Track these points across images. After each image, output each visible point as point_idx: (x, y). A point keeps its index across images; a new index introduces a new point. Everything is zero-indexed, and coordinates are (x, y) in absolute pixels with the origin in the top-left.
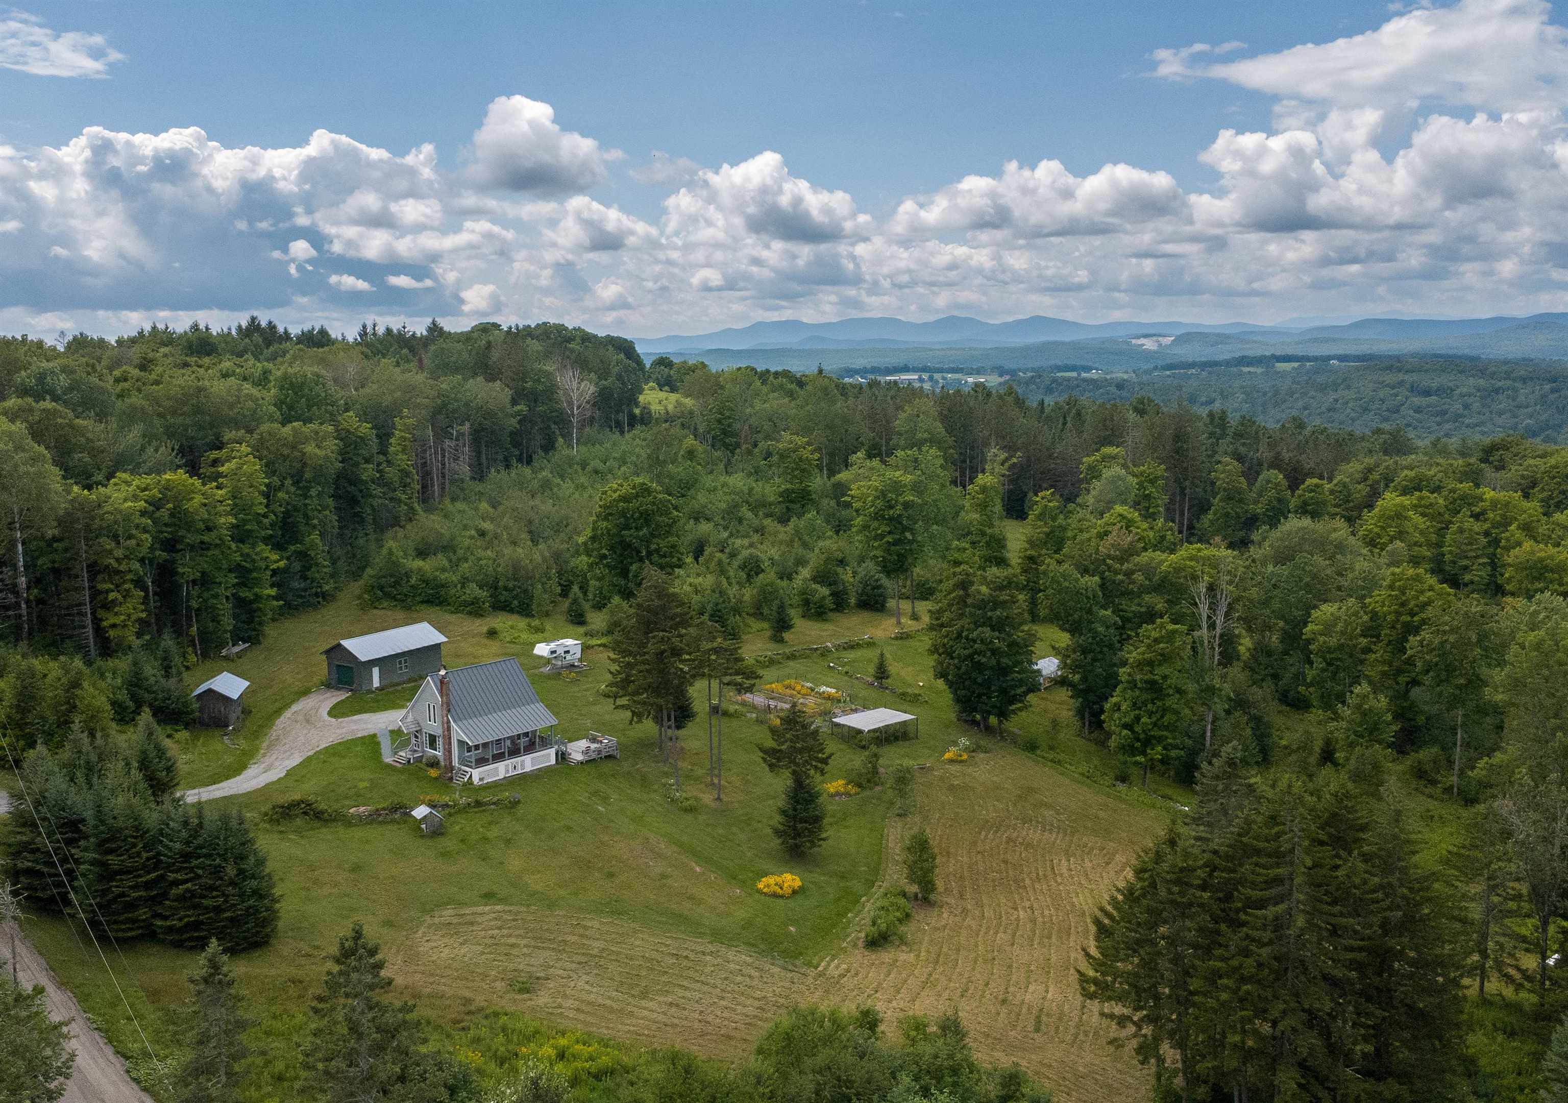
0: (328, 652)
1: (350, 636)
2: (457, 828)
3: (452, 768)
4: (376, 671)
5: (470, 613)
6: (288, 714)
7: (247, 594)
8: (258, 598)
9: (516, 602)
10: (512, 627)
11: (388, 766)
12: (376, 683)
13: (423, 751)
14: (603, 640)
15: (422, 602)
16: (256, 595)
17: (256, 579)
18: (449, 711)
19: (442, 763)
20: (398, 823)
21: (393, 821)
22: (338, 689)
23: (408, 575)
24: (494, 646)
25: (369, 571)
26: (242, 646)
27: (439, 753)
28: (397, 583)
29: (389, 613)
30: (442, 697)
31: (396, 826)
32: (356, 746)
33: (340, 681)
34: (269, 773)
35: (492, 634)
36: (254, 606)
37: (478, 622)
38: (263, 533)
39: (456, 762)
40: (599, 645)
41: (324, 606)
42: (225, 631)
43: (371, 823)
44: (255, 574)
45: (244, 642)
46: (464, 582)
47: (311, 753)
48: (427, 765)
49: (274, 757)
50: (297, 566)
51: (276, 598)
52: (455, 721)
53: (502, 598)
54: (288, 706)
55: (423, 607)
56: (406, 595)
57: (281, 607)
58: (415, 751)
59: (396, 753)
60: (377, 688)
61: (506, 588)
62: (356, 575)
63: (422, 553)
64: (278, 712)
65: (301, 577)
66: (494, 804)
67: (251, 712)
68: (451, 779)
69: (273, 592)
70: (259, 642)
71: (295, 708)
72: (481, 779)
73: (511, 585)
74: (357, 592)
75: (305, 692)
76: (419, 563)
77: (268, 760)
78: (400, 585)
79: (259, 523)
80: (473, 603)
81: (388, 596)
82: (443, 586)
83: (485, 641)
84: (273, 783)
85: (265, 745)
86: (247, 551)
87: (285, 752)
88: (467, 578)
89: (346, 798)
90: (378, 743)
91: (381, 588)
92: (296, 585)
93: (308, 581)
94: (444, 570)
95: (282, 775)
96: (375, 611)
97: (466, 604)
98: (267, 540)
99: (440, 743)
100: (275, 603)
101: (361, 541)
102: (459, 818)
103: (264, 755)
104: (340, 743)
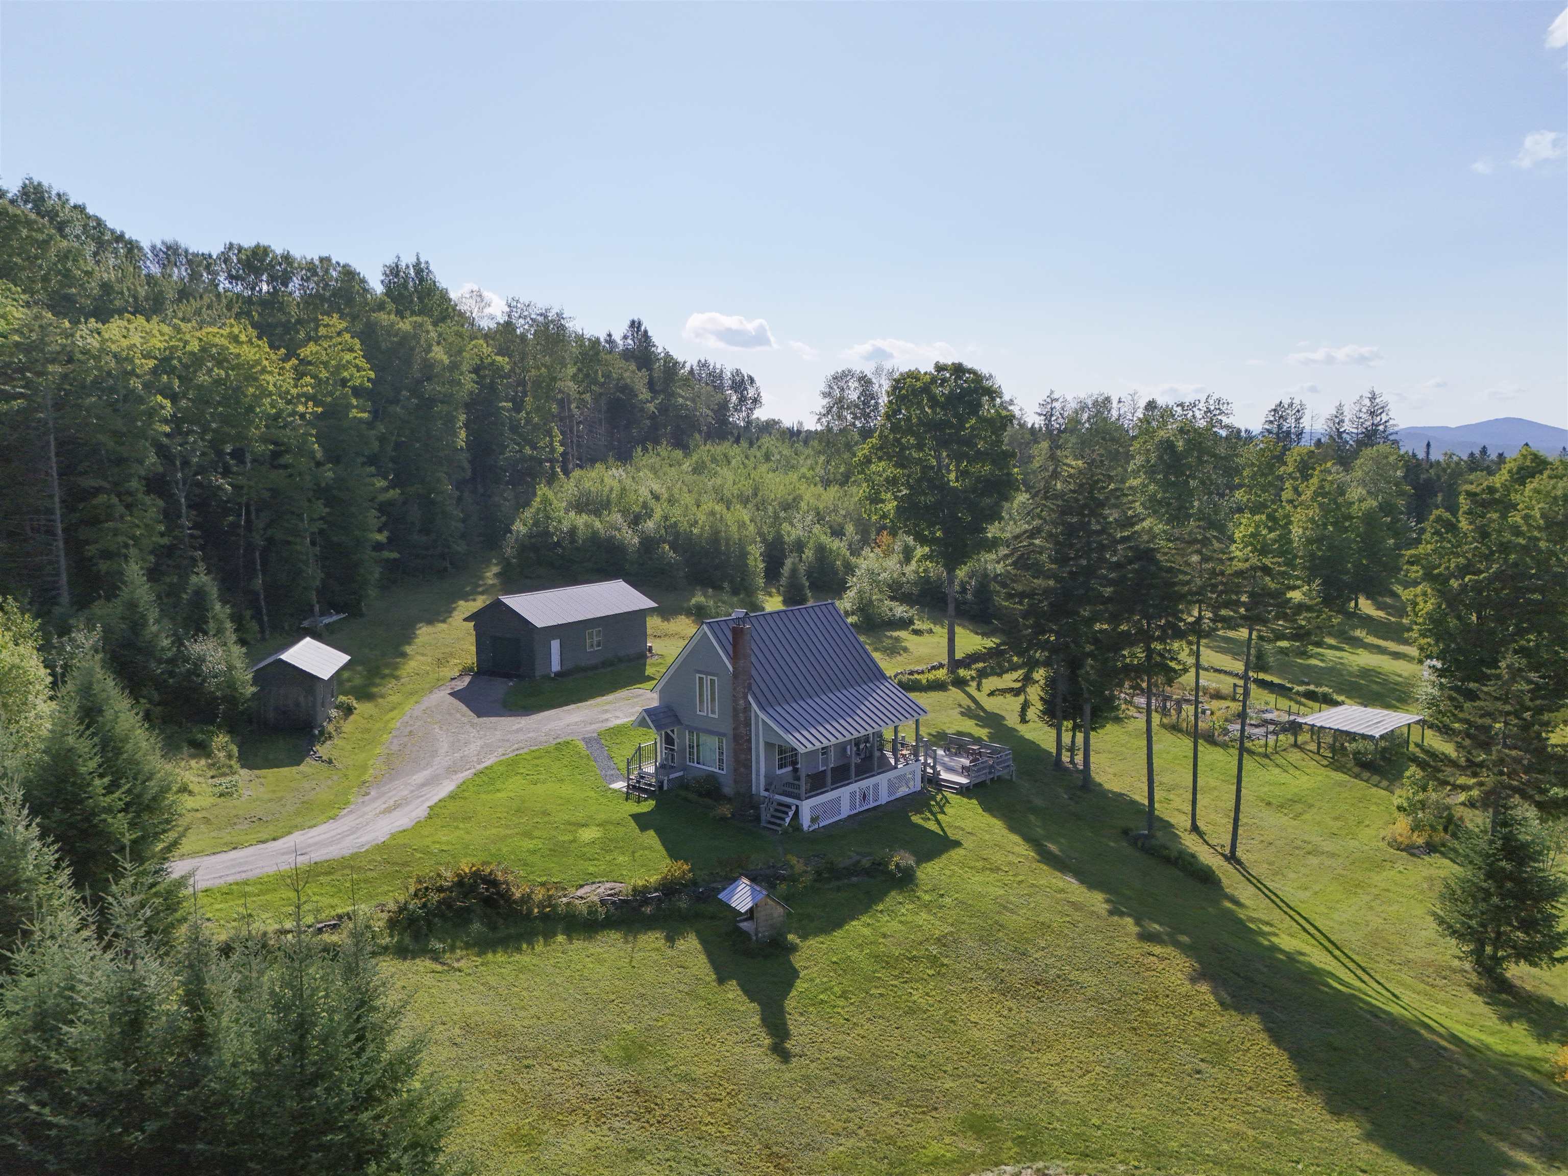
0: (477, 616)
1: (515, 591)
3: (751, 800)
4: (555, 645)
6: (416, 711)
8: (360, 544)
12: (556, 665)
13: (685, 768)
16: (356, 539)
18: (749, 687)
19: (728, 790)
22: (495, 675)
23: (571, 534)
26: (334, 617)
27: (722, 773)
33: (496, 664)
34: (397, 814)
39: (759, 787)
41: (453, 575)
42: (310, 588)
45: (337, 611)
47: (468, 775)
48: (700, 793)
52: (762, 708)
54: (413, 699)
60: (559, 674)
64: (399, 709)
66: (866, 871)
67: (351, 708)
68: (756, 820)
70: (361, 614)
71: (427, 702)
72: (814, 820)
75: (439, 681)
76: (584, 519)
80: (663, 572)
82: (620, 549)
85: (380, 760)
90: (587, 757)
95: (421, 816)
97: (653, 573)
99: (725, 751)
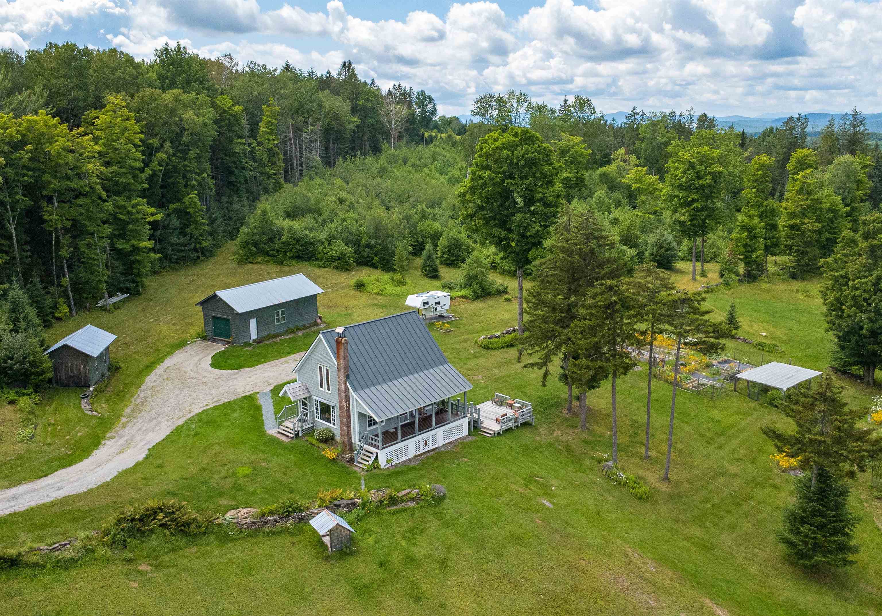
0: (203, 303)
1: (226, 286)
2: (371, 540)
3: (350, 447)
4: (253, 323)
5: (336, 268)
6: (160, 369)
7: (124, 246)
8: (136, 250)
9: (376, 258)
10: (378, 280)
11: (273, 440)
12: (254, 336)
13: (314, 422)
14: (463, 292)
15: (293, 258)
16: (133, 246)
17: (132, 231)
18: (347, 377)
19: (338, 438)
20: (292, 533)
21: (285, 531)
22: (215, 341)
23: (280, 233)
24: (363, 298)
25: (244, 229)
26: (120, 297)
27: (335, 427)
28: (271, 240)
29: (263, 267)
30: (338, 358)
31: (290, 539)
32: (234, 411)
33: (216, 333)
34: (125, 455)
35: (360, 286)
36: (132, 258)
37: (345, 275)
38: (139, 187)
39: (355, 439)
40: (461, 297)
41: (203, 261)
42: (101, 282)
43: (254, 534)
44: (131, 226)
45: (123, 292)
46: (331, 239)
47: (181, 422)
48: (320, 440)
49: (135, 428)
50: (175, 223)
51: (153, 250)
52: (355, 390)
53: (365, 254)
54: (160, 360)
55: (294, 262)
56: (278, 251)
57: (160, 259)
58: (304, 421)
59: (280, 424)
60: (254, 341)
61: (368, 246)
62: (233, 235)
63: (291, 215)
64: (150, 367)
65: (180, 233)
66: (413, 500)
67: (118, 368)
68: (351, 461)
69: (149, 244)
70: (139, 294)
71: (169, 362)
72: (388, 461)
73: (372, 242)
74: (234, 249)
75: (181, 344)
76: (288, 223)
77: (129, 432)
78: (273, 242)
79: (135, 177)
80: (339, 259)
81: (262, 252)
82: (312, 243)
83: (353, 292)
84: (127, 472)
85: (129, 410)
86: (122, 203)
87: (151, 420)
88: (333, 236)
89: (221, 494)
90: (259, 408)
91: (256, 244)
92: (174, 239)
93: (188, 237)
94: (311, 229)
95: (141, 457)
96: (250, 266)
97: (332, 259)
98: (143, 194)
99: (336, 414)
100: (152, 255)
101: (236, 206)
102: (372, 523)
103: (125, 425)
104: (215, 408)
